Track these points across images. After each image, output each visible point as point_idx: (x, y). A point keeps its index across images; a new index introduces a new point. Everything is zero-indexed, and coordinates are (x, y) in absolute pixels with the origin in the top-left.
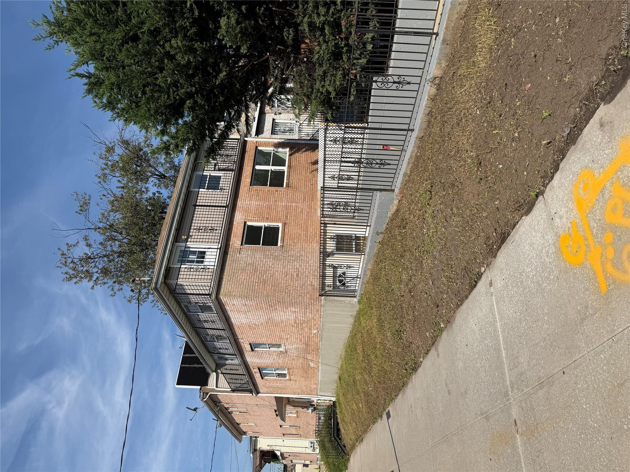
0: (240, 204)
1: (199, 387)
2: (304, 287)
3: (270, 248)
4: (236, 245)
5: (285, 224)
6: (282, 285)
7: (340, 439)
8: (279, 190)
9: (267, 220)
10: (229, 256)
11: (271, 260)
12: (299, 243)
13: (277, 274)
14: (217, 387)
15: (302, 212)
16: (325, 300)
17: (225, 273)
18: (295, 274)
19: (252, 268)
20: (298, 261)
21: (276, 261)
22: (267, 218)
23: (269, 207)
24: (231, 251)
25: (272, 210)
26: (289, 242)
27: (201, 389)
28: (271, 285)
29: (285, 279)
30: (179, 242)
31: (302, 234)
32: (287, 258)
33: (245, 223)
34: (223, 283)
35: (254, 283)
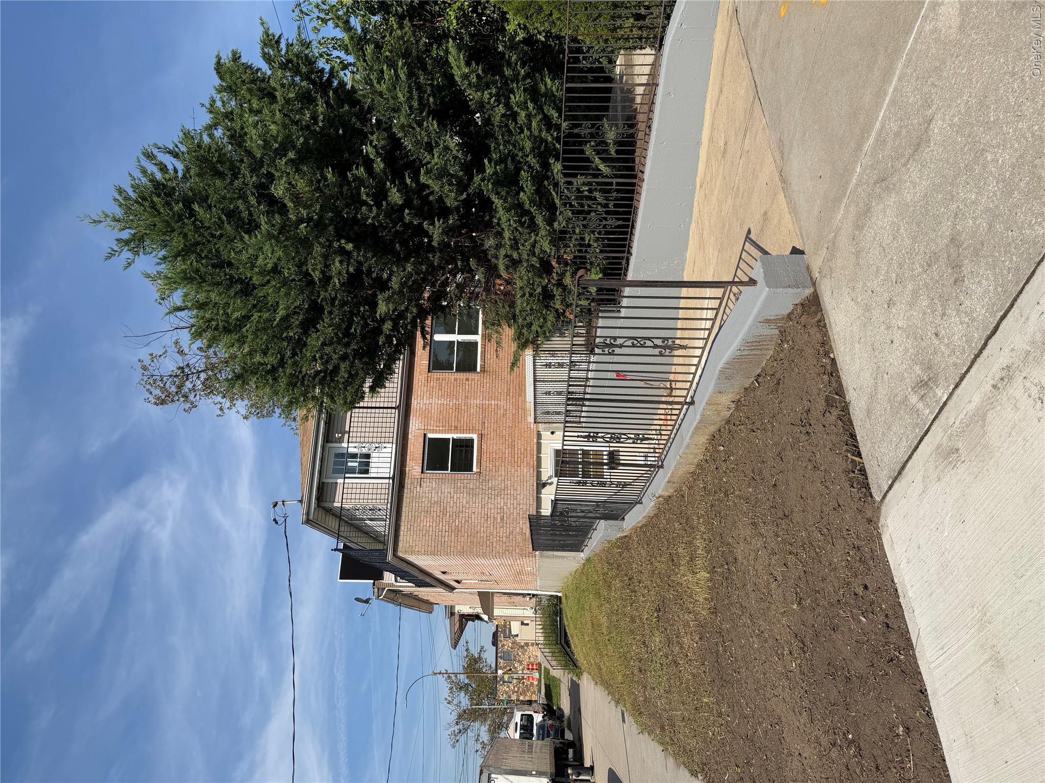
0: (416, 403)
1: (372, 581)
2: (511, 537)
3: (462, 477)
4: (415, 474)
5: (481, 436)
6: (482, 535)
7: (569, 647)
8: (470, 378)
9: (456, 429)
10: (405, 490)
11: (465, 496)
12: (503, 468)
13: (473, 517)
14: (396, 581)
15: (504, 415)
16: (541, 556)
17: (403, 518)
18: (499, 517)
19: (438, 508)
20: (502, 496)
21: (471, 496)
22: (456, 427)
23: (458, 408)
24: (408, 481)
25: (463, 412)
26: (488, 465)
27: (374, 584)
28: (466, 535)
29: (485, 525)
30: (332, 442)
31: (507, 453)
32: (487, 493)
33: (425, 435)
34: (402, 533)
35: (444, 531)
